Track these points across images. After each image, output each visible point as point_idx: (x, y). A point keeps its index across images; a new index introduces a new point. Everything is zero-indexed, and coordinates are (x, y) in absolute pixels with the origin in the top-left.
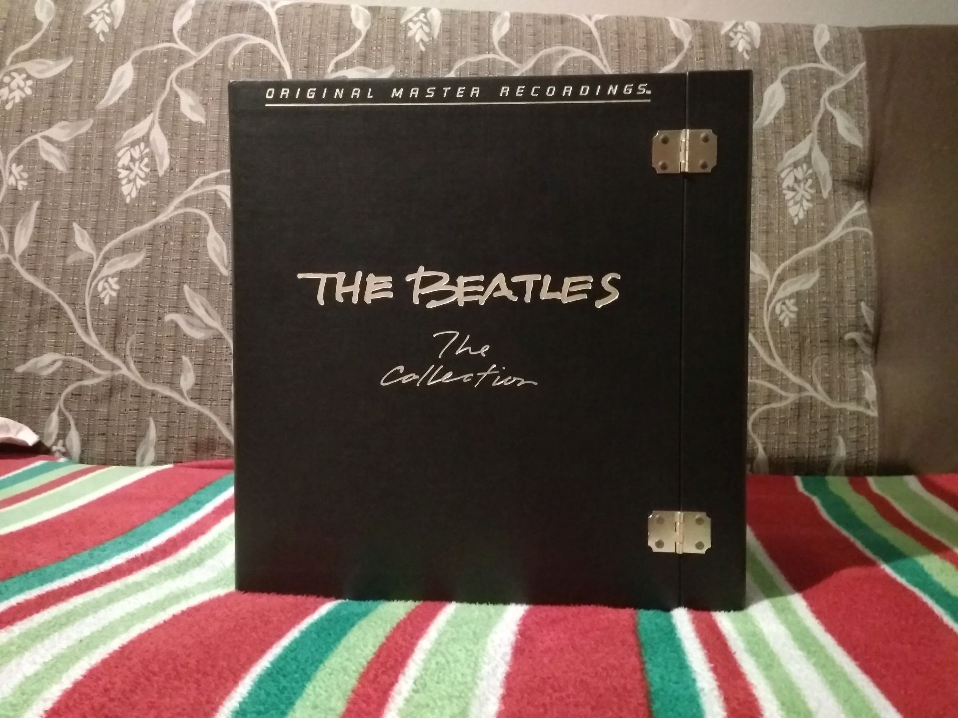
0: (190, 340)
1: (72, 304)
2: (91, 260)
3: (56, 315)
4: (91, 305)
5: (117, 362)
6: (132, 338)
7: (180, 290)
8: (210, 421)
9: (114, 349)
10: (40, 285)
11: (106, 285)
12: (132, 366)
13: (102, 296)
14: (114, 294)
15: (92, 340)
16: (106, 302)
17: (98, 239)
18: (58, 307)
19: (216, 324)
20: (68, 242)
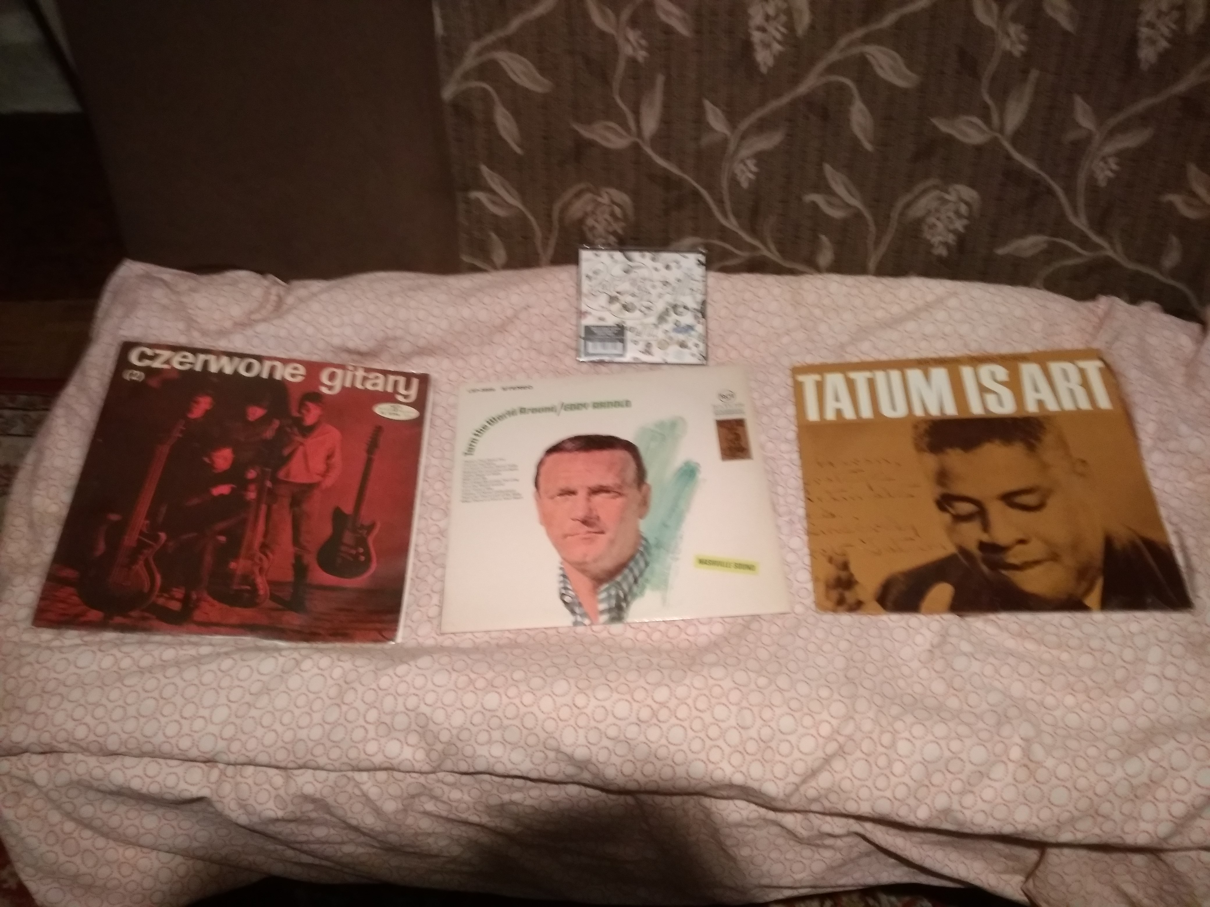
0: (829, 219)
1: (710, 188)
2: (726, 141)
5: (756, 243)
7: (821, 170)
9: (753, 231)
10: (674, 170)
11: (744, 168)
12: (772, 247)
15: (731, 223)
17: (732, 119)
18: (696, 194)
19: (855, 202)
20: (700, 122)
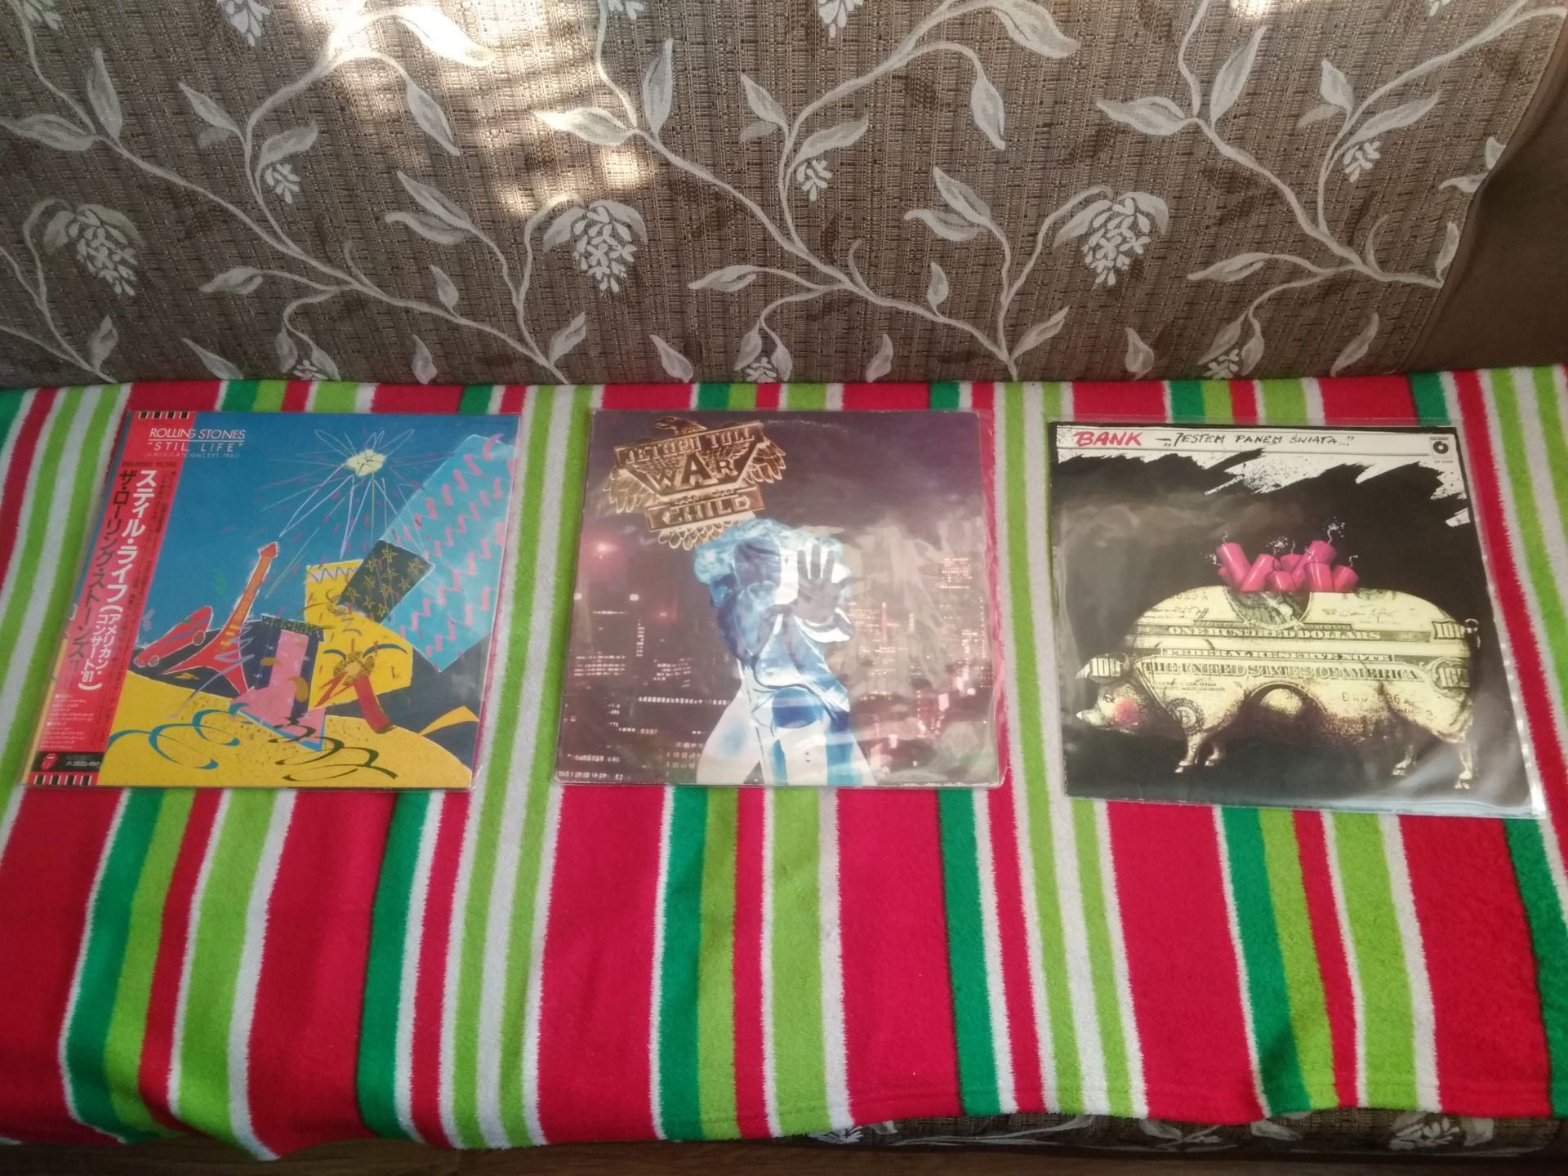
3: (221, 218)
4: (267, 203)
6: (348, 245)
8: (496, 338)
13: (279, 190)
14: (296, 188)
16: (289, 199)
